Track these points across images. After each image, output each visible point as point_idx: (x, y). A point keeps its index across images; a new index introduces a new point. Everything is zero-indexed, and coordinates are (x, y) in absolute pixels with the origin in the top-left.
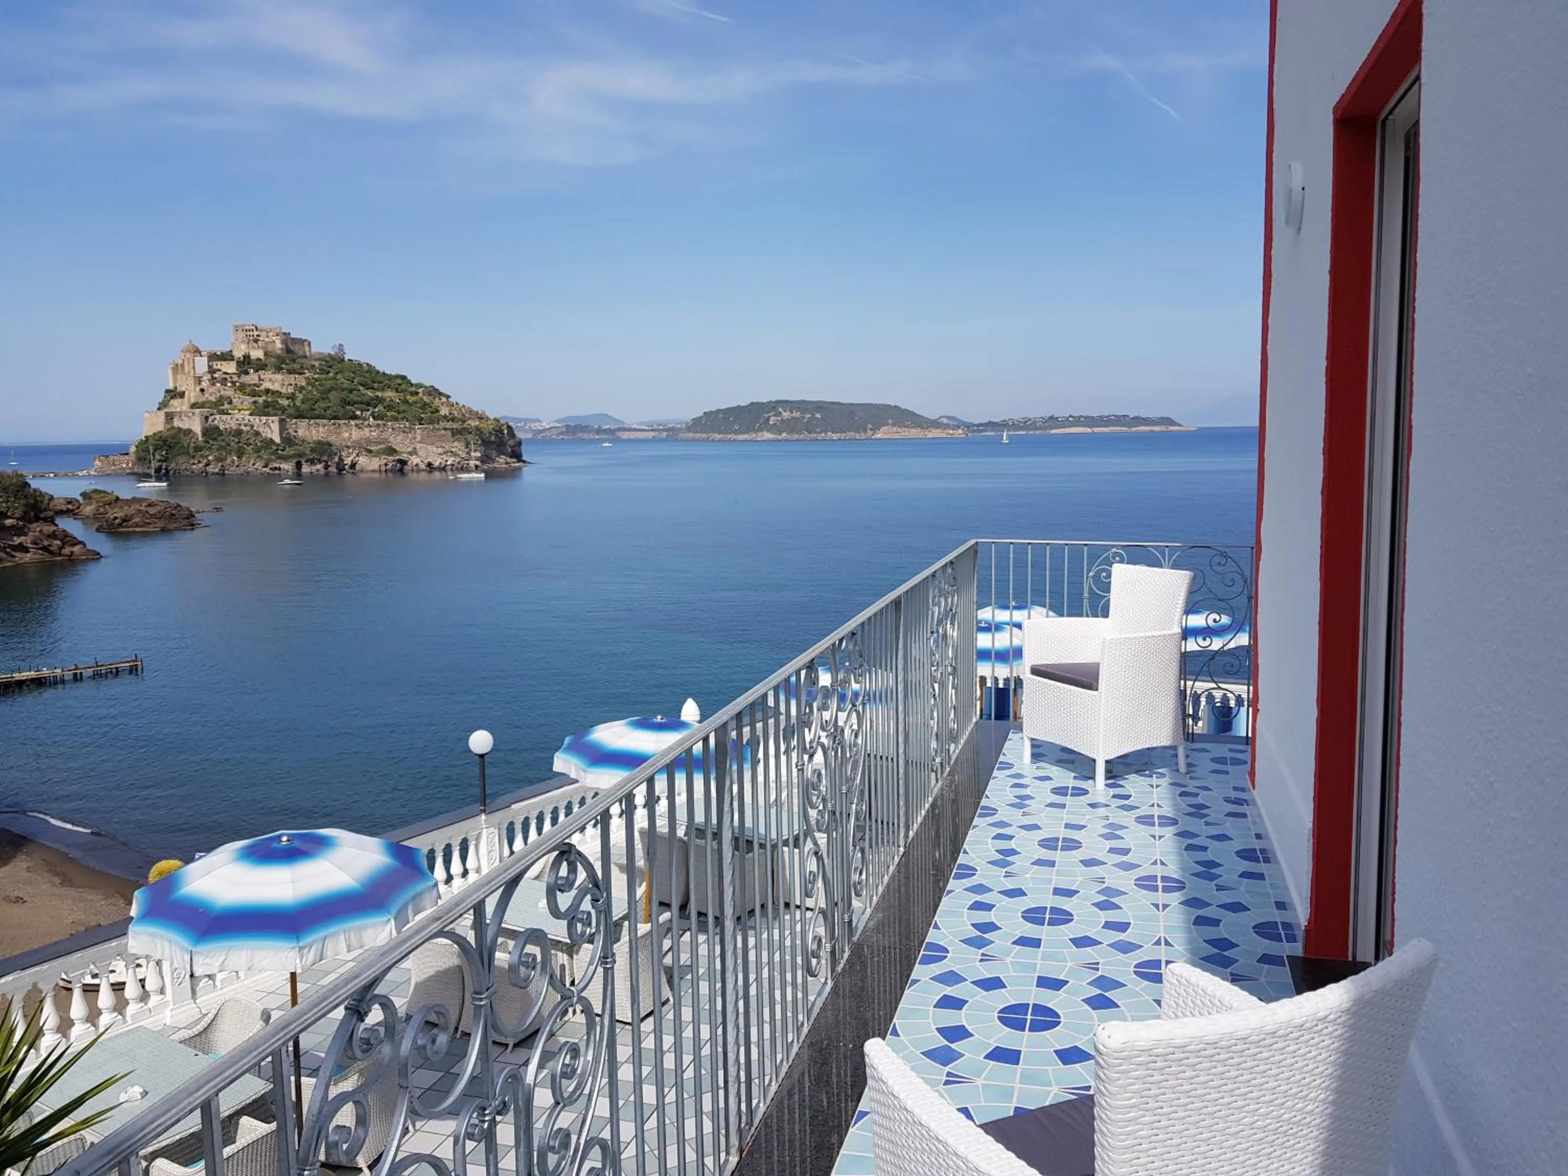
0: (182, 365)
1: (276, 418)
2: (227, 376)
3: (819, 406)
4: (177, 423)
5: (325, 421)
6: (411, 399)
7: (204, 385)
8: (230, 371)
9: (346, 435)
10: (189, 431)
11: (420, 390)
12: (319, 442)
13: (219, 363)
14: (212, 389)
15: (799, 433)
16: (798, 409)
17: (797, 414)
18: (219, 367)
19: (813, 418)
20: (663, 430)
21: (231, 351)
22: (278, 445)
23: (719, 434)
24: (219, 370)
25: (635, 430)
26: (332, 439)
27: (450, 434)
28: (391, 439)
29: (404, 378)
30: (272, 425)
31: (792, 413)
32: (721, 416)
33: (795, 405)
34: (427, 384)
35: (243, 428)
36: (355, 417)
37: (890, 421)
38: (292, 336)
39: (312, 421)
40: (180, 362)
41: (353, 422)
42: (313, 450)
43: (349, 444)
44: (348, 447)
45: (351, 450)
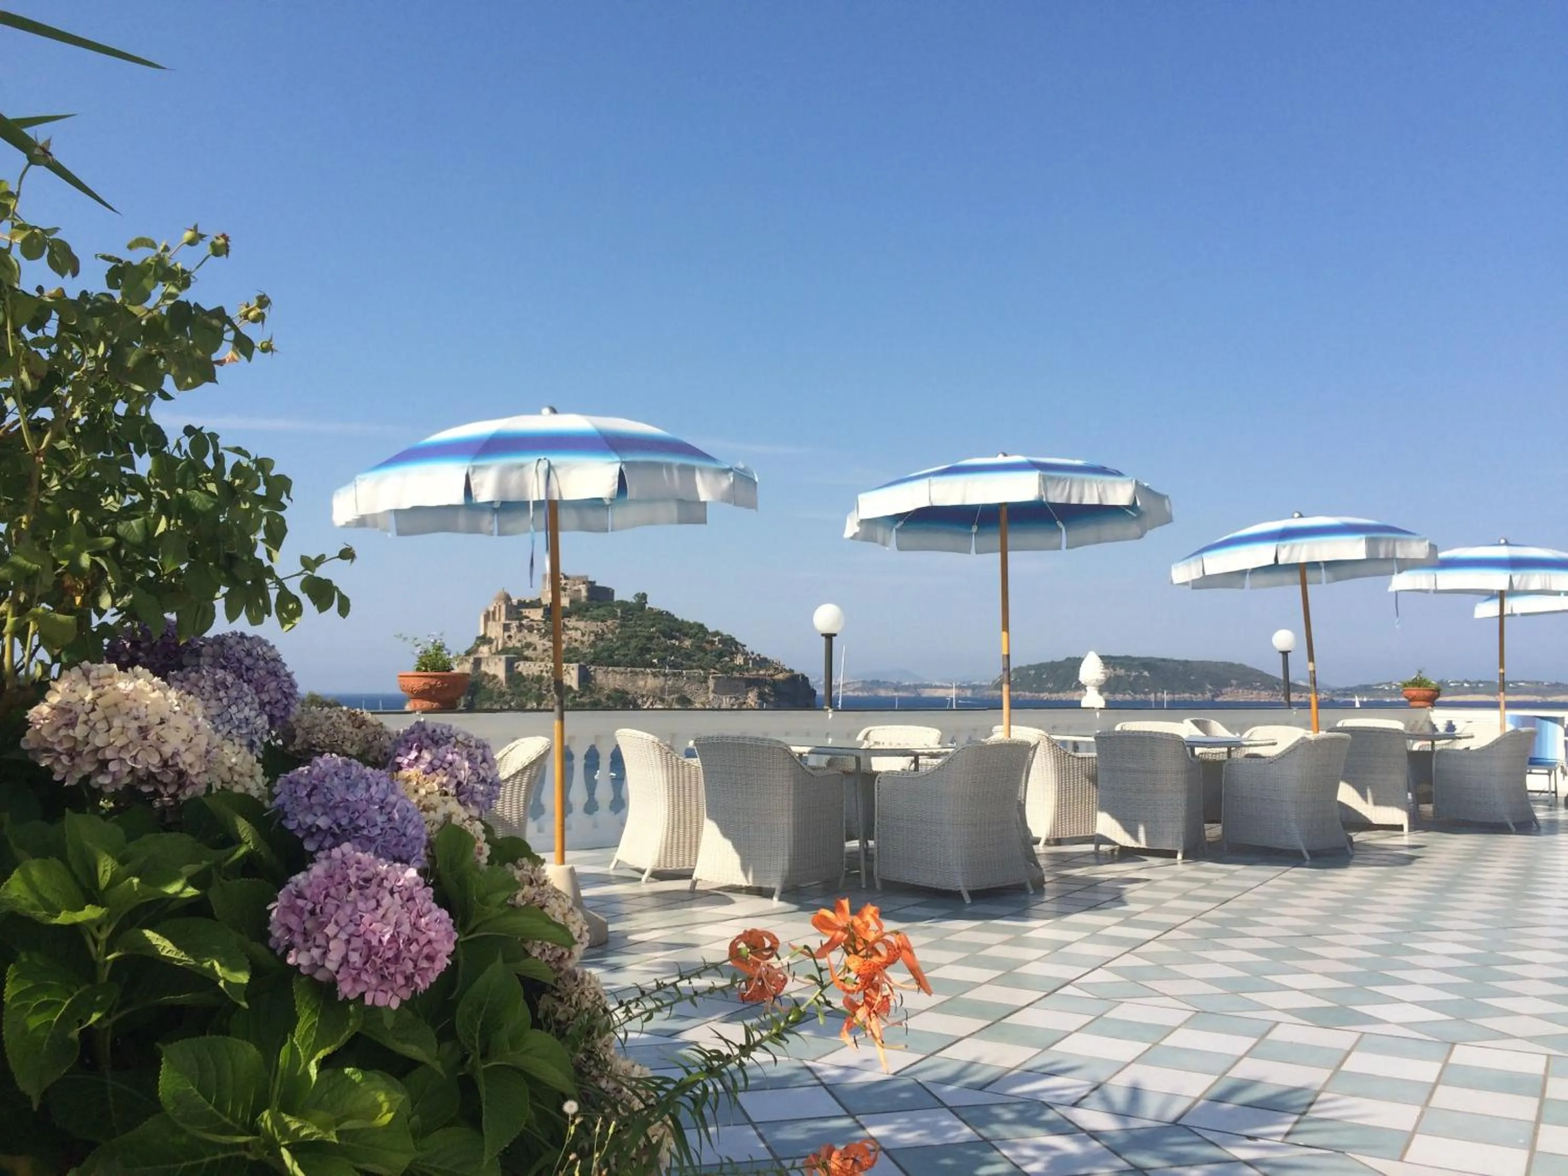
0: (494, 613)
1: (575, 665)
2: (534, 623)
3: (1147, 664)
4: (484, 668)
5: (622, 669)
6: (708, 647)
7: (512, 632)
8: (536, 619)
9: (641, 683)
10: (495, 677)
11: (716, 639)
12: (616, 690)
13: (527, 610)
14: (519, 636)
15: (1124, 692)
16: (1122, 666)
17: (1121, 672)
18: (527, 614)
19: (1140, 676)
20: (968, 687)
21: (539, 599)
22: (576, 692)
23: (1031, 692)
24: (527, 617)
25: (937, 687)
26: (629, 687)
27: (744, 685)
28: (686, 688)
29: (701, 626)
30: (572, 672)
31: (1115, 670)
32: (1033, 672)
33: (1119, 661)
34: (725, 633)
35: (545, 674)
36: (652, 665)
37: (1234, 682)
38: (598, 584)
39: (610, 668)
40: (492, 609)
41: (648, 670)
42: (609, 697)
43: (644, 693)
44: (643, 696)
45: (645, 699)
